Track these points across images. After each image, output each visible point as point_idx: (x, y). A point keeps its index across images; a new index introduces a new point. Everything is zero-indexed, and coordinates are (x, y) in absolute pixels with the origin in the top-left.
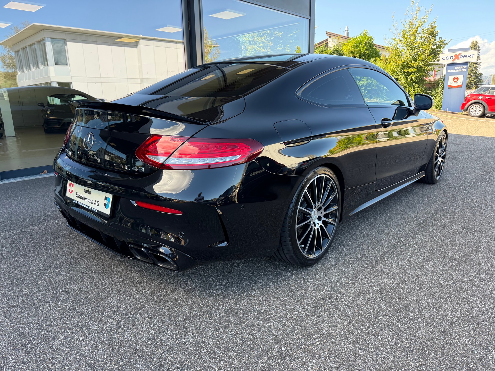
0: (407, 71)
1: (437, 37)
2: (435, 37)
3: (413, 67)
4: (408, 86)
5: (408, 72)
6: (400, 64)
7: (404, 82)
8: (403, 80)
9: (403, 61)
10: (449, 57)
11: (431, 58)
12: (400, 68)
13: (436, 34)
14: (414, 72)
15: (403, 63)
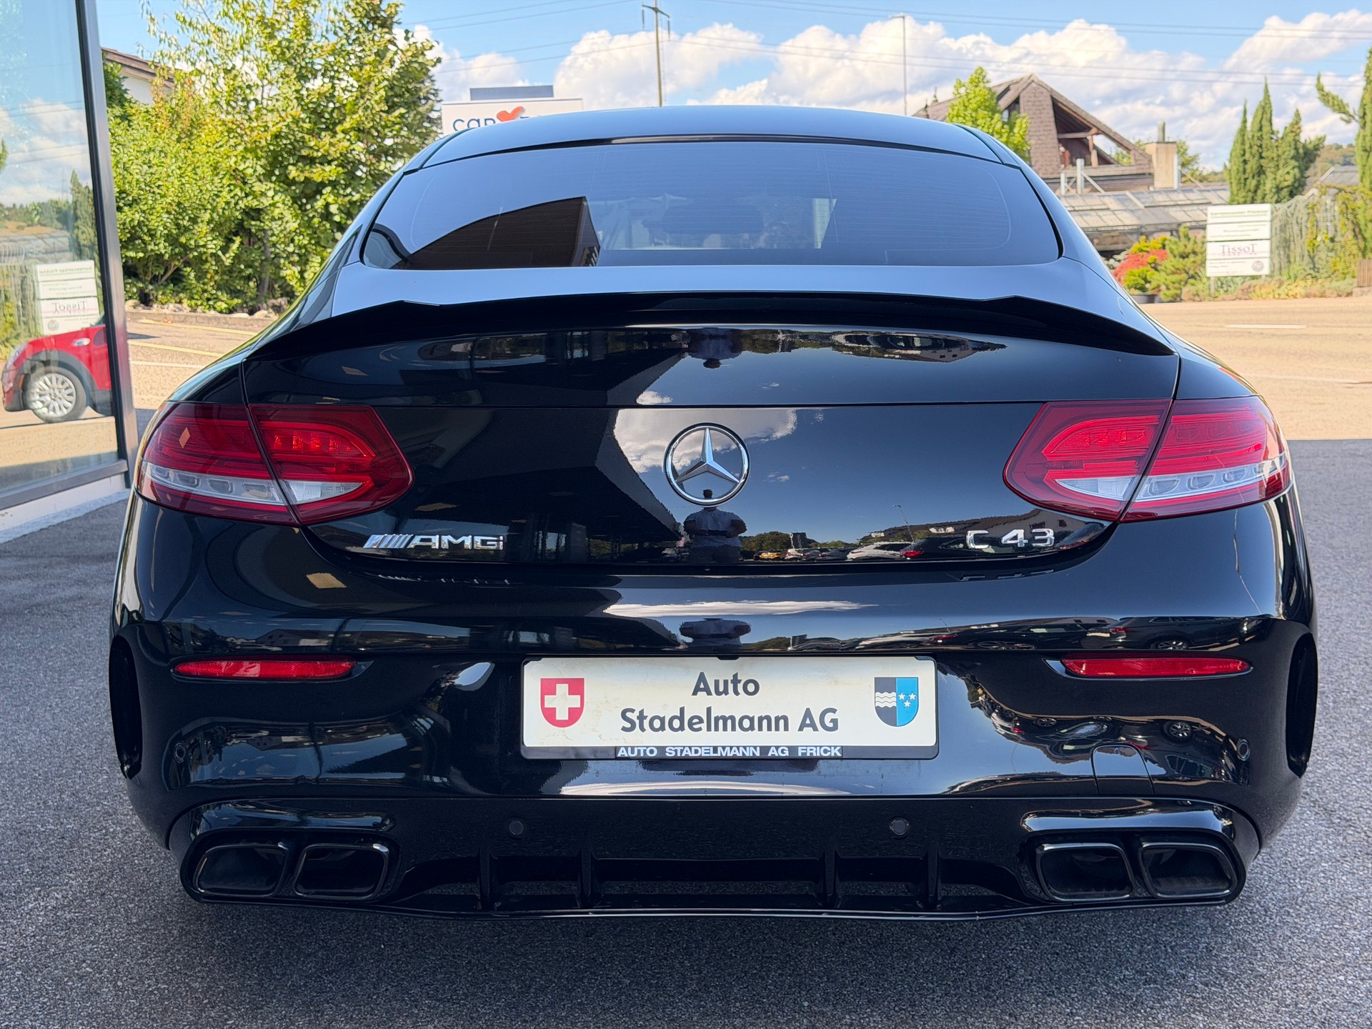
0: (302, 179)
1: (398, 32)
2: (390, 28)
3: (326, 160)
4: (317, 244)
5: (307, 181)
6: (264, 143)
7: (296, 225)
8: (288, 217)
9: (274, 130)
10: (478, 121)
11: (395, 124)
12: (263, 161)
13: (391, 17)
14: (334, 184)
15: (277, 136)
